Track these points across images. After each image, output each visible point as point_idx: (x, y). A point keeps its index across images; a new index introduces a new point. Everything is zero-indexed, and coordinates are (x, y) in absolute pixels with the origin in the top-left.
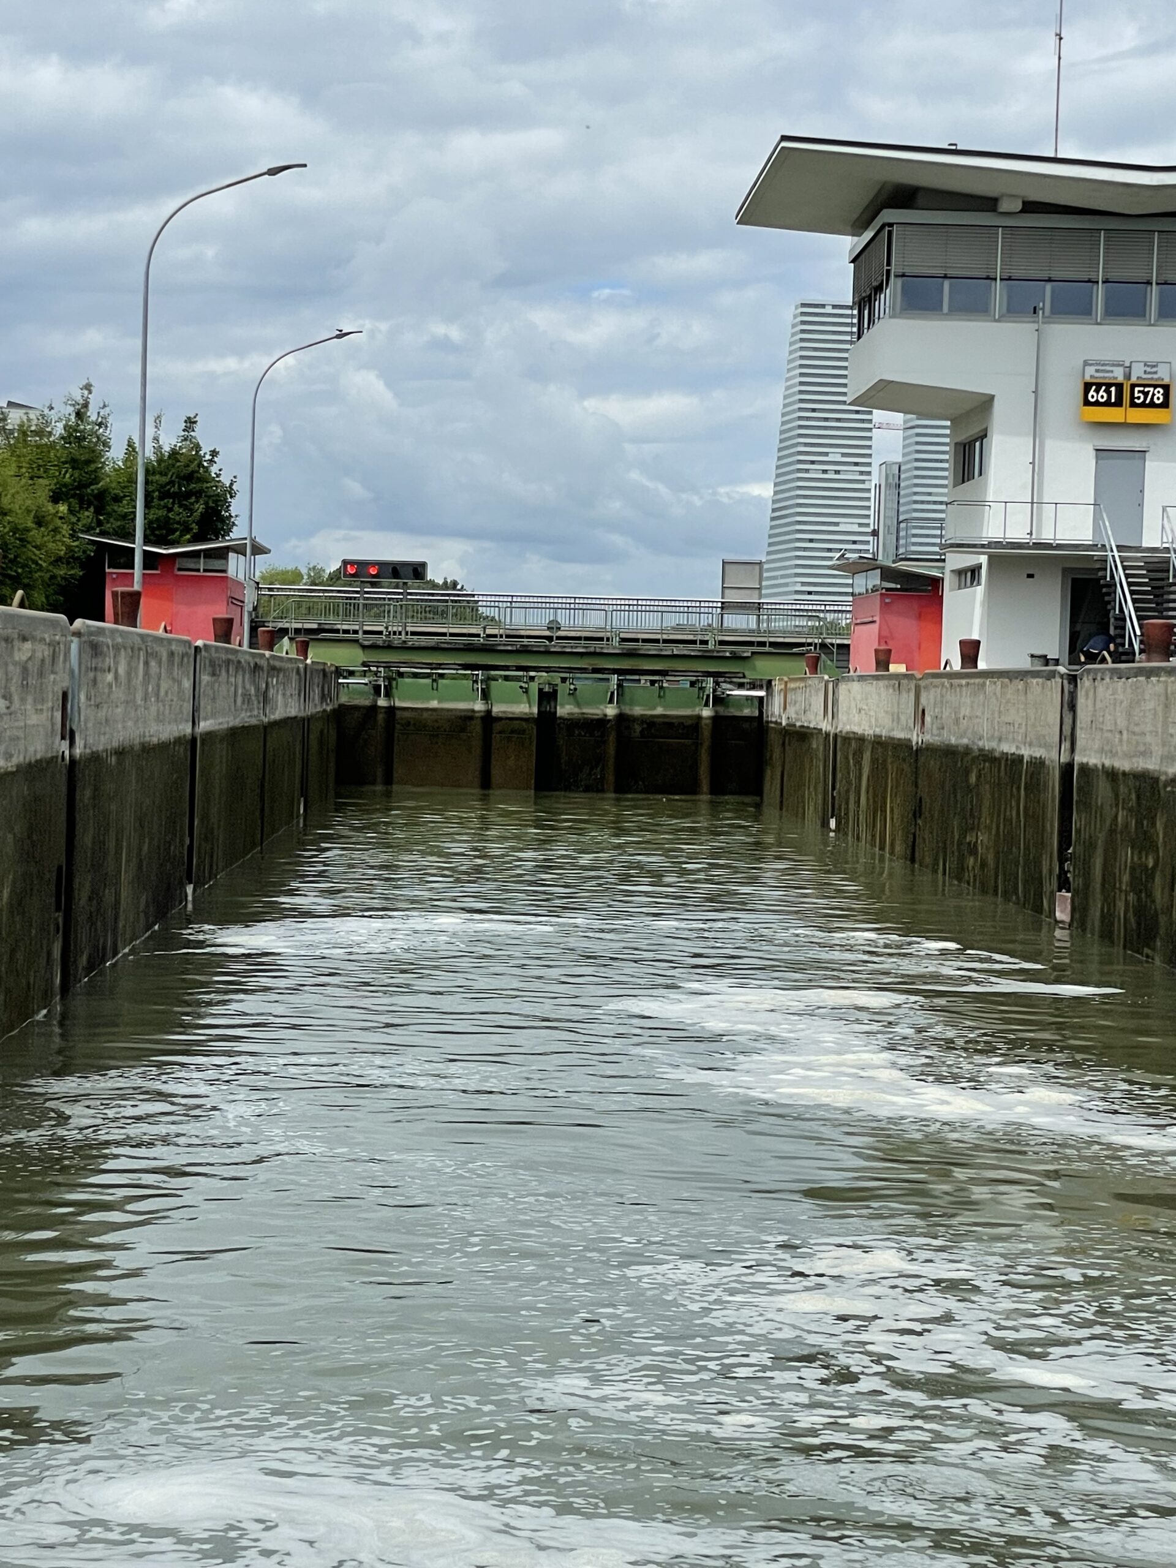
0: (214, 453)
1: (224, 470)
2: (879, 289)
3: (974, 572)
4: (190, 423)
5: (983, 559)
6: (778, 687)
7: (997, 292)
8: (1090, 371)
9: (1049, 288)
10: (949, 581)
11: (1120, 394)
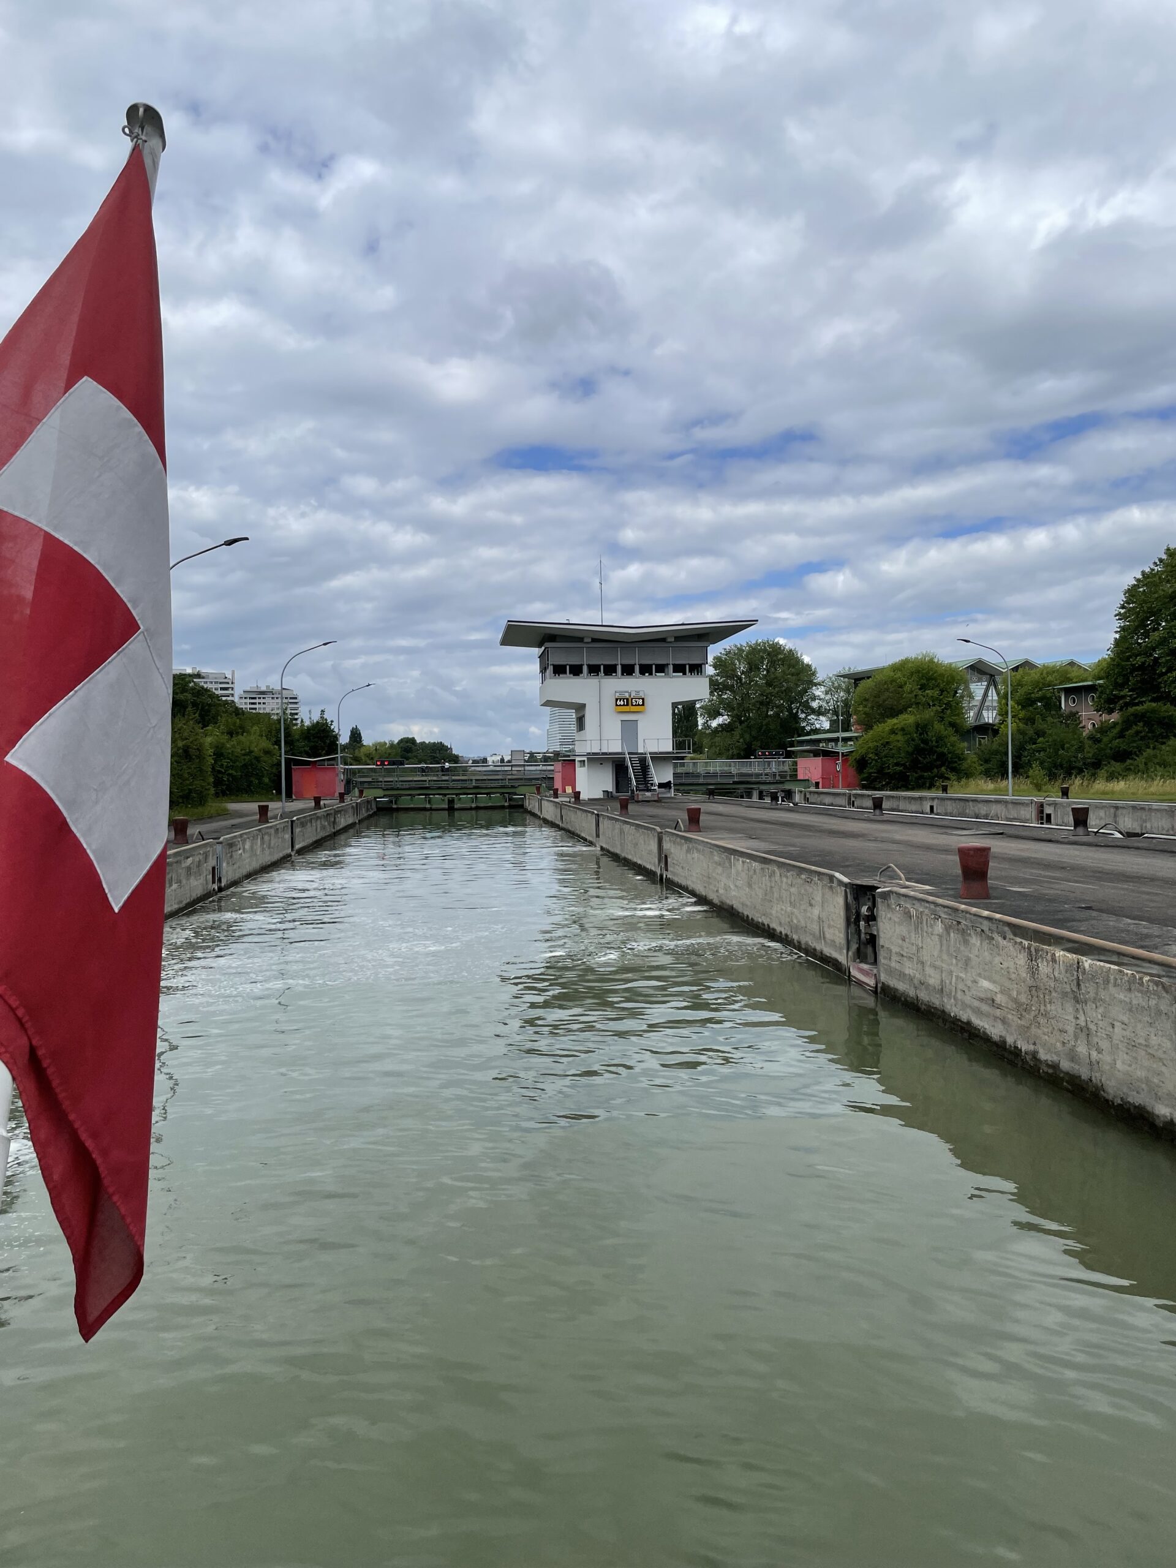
2: (547, 667)
3: (585, 761)
4: (323, 711)
5: (585, 759)
6: (527, 797)
7: (585, 669)
8: (617, 694)
9: (602, 667)
10: (577, 764)
11: (628, 702)
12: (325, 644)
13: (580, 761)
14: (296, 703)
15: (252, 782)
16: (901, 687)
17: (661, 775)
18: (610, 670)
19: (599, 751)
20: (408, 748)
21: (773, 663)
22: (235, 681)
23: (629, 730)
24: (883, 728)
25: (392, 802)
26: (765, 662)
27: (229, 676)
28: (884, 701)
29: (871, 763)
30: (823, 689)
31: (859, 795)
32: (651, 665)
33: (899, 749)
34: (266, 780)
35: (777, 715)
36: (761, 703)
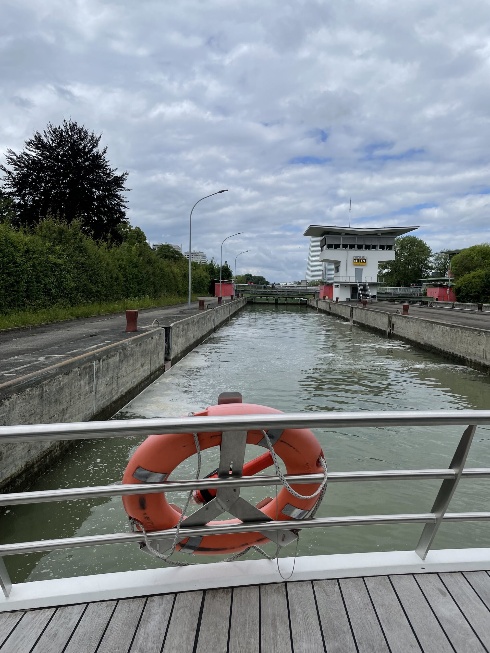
0: (230, 266)
1: (231, 268)
2: (324, 246)
3: (338, 285)
4: (226, 261)
5: (339, 284)
6: (309, 300)
7: (341, 246)
8: (355, 257)
9: (349, 245)
10: (334, 286)
11: (359, 261)
12: (239, 234)
13: (336, 285)
14: (205, 258)
15: (201, 288)
16: (473, 258)
17: (372, 292)
18: (352, 247)
19: (345, 281)
20: (248, 278)
21: (412, 246)
22: (182, 249)
23: (359, 273)
24: (467, 276)
25: (252, 299)
26: (409, 245)
27: (180, 246)
28: (465, 264)
29: (463, 291)
30: (434, 258)
31: (458, 304)
32: (370, 245)
33: (477, 285)
34: (206, 288)
35: (413, 269)
36: (406, 263)
